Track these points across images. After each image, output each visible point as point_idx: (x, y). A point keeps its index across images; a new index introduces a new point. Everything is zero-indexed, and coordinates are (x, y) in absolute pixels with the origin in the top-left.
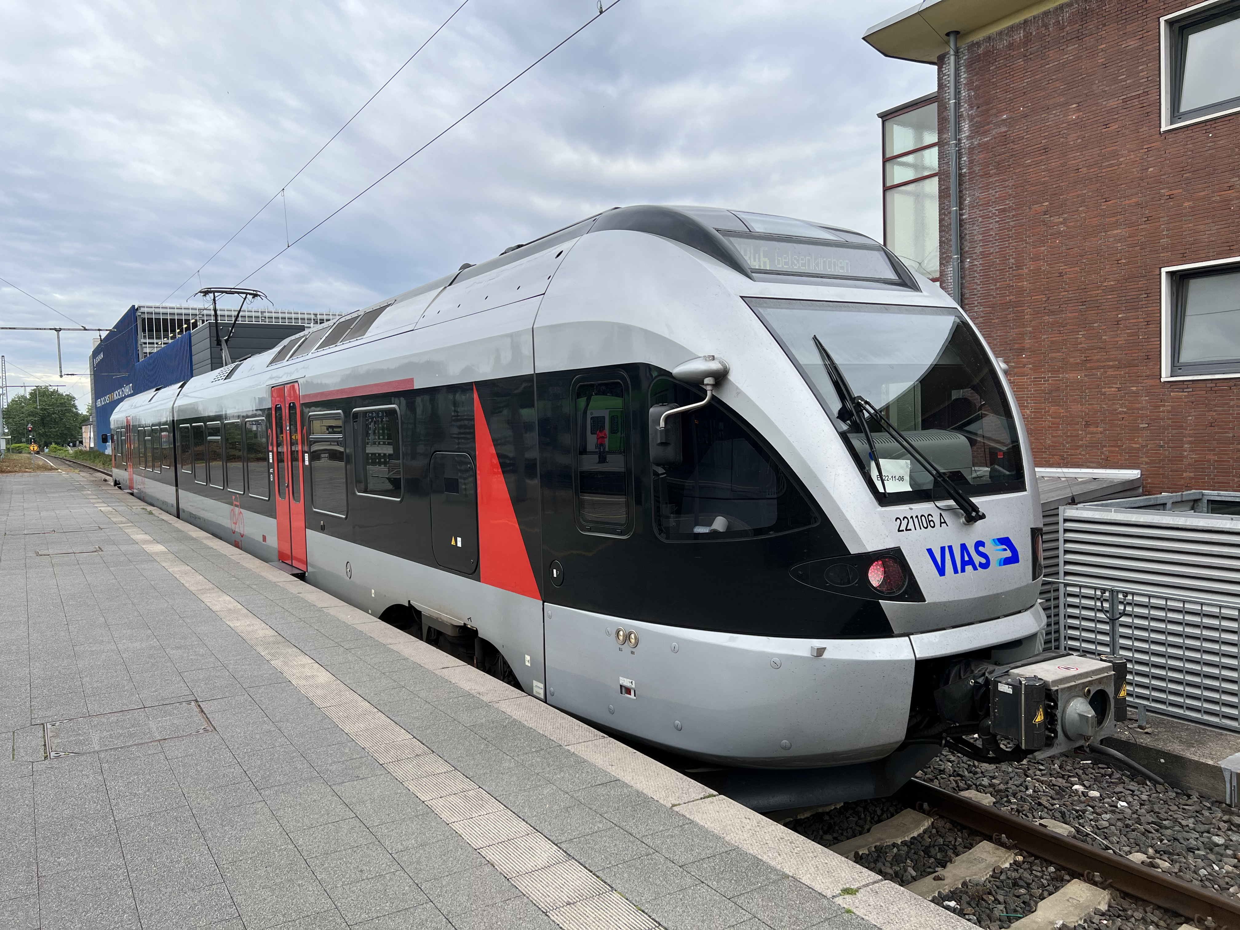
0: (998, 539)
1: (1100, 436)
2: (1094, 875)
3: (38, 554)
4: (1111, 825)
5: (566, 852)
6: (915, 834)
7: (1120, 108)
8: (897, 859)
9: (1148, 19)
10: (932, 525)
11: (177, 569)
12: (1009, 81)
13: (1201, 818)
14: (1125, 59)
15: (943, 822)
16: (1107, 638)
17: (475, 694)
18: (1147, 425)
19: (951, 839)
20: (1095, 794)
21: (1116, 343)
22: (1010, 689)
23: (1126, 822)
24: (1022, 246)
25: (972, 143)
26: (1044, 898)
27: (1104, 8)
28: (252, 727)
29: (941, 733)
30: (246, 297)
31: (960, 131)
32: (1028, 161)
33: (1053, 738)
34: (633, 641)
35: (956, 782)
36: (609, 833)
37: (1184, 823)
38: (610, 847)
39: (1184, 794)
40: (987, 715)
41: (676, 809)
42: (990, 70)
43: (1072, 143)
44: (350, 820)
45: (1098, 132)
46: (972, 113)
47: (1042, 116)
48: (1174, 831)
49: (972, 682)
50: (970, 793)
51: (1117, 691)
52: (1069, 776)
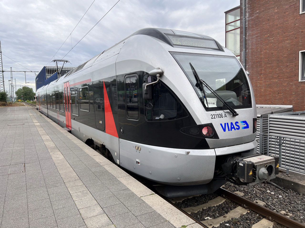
0: (243, 121)
1: (282, 96)
2: (269, 218)
3: (8, 125)
5: (104, 211)
6: (220, 204)
7: (289, 8)
8: (214, 211)
10: (222, 117)
11: (40, 129)
12: (259, 2)
13: (302, 201)
15: (228, 200)
16: (278, 150)
17: (99, 163)
18: (294, 93)
19: (230, 205)
20: (273, 193)
21: (287, 71)
22: (242, 165)
23: (281, 202)
24: (262, 46)
25: (249, 19)
26: (255, 224)
28: (35, 171)
29: (225, 177)
30: (64, 62)
31: (246, 16)
32: (264, 23)
33: (255, 179)
34: (139, 149)
35: (234, 189)
36: (119, 205)
37: (298, 202)
38: (117, 210)
39: (298, 194)
40: (236, 172)
43: (276, 18)
44: (47, 199)
45: (283, 15)
46: (249, 11)
47: (268, 11)
48: (294, 204)
49: (232, 162)
50: (237, 192)
51: (276, 165)
52: (266, 188)
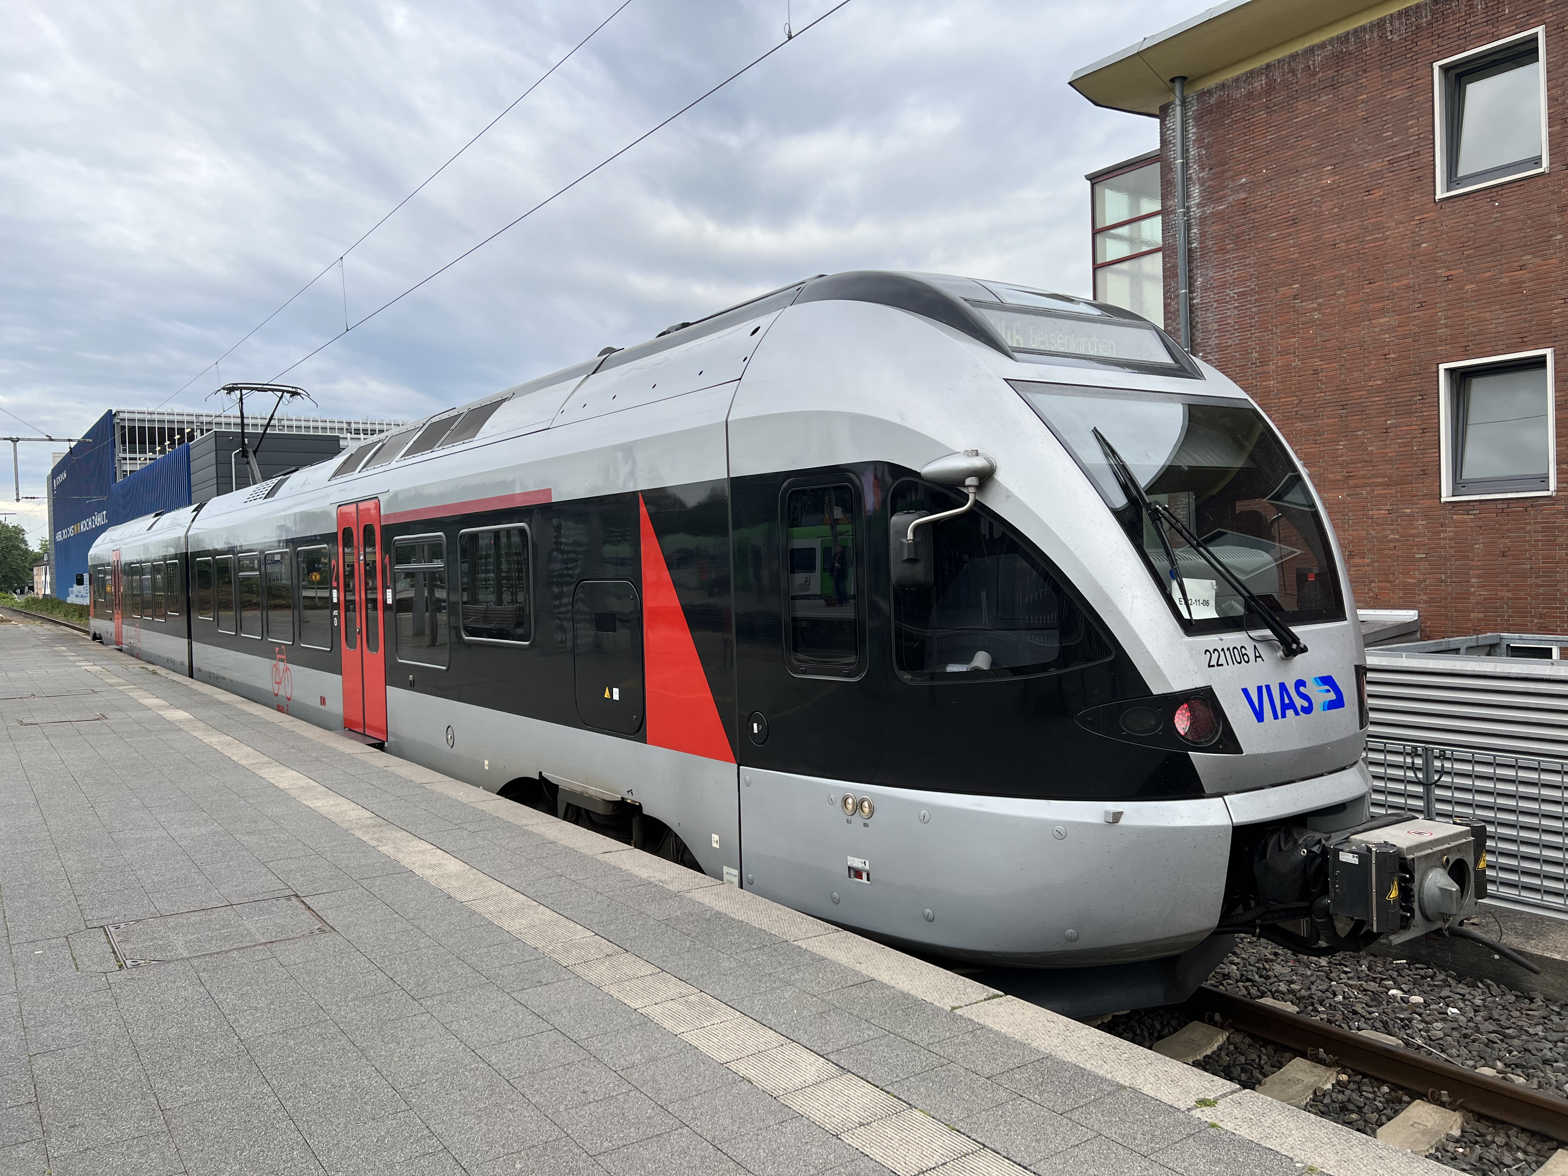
0: (1320, 678)
1: (1368, 569)
2: (1440, 1094)
3: (22, 723)
4: (1446, 1035)
5: (837, 1065)
6: (1209, 1052)
7: (1386, 171)
9: (1419, 64)
10: (1247, 660)
11: (215, 740)
12: (1248, 137)
13: (1550, 1025)
14: (1390, 112)
15: (1241, 1037)
16: (1421, 804)
17: (657, 883)
18: (1424, 556)
19: (1254, 1056)
20: (1417, 999)
21: (1385, 455)
22: (1355, 859)
23: (1464, 1031)
24: (1267, 337)
25: (1204, 212)
26: (1383, 1124)
27: (1364, 51)
28: (381, 925)
29: (1254, 920)
30: (282, 396)
31: (1189, 197)
32: (1273, 235)
33: (1408, 918)
34: (866, 810)
35: (1246, 988)
36: (884, 1041)
37: (1531, 1031)
38: (890, 1058)
39: (1526, 998)
40: (1325, 891)
41: (958, 1012)
42: (1225, 124)
43: (1327, 213)
44: (549, 1033)
45: (1359, 199)
46: (1203, 177)
47: (1290, 180)
48: (1522, 1040)
49: (1304, 852)
50: (1267, 1001)
51: (1477, 861)
52: (1382, 979)
